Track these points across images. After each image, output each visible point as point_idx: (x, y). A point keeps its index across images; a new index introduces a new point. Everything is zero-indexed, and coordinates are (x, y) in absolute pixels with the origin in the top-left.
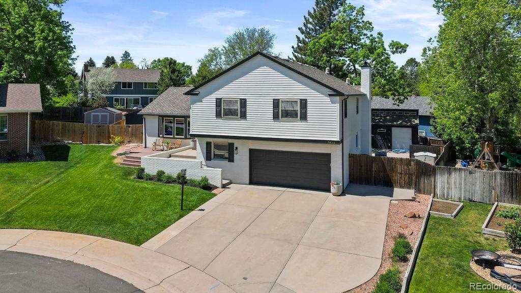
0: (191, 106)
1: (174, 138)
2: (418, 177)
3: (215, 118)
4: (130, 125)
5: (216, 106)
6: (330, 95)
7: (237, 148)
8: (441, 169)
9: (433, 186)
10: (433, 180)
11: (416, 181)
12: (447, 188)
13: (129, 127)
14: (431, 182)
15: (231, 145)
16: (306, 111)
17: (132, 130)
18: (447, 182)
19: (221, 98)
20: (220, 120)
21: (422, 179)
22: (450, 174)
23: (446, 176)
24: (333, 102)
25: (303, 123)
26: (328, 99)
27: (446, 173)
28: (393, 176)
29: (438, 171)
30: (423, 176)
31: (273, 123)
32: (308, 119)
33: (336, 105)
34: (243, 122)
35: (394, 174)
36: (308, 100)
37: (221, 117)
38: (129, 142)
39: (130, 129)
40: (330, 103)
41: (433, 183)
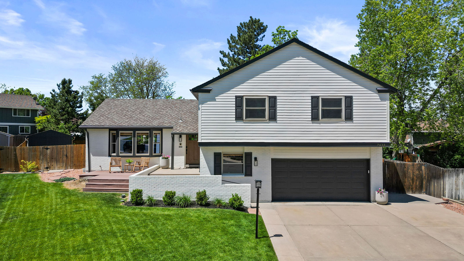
0: (200, 106)
1: (134, 156)
2: (429, 181)
3: (235, 121)
4: (49, 147)
5: (236, 107)
6: (379, 91)
7: (256, 159)
8: (449, 171)
9: (442, 189)
10: (442, 183)
11: (427, 185)
12: (455, 189)
13: (47, 149)
14: (441, 185)
15: (249, 155)
16: (352, 110)
17: (52, 152)
18: (456, 184)
19: (243, 96)
20: (240, 124)
21: (432, 183)
22: (458, 175)
23: (454, 178)
24: (382, 99)
25: (348, 124)
26: (376, 96)
27: (454, 175)
28: (405, 182)
29: (447, 174)
30: (433, 180)
31: (312, 124)
32: (354, 119)
33: (386, 103)
34: (272, 124)
35: (406, 180)
36: (354, 98)
37: (243, 120)
38: (47, 168)
39: (49, 151)
40: (380, 100)
41: (442, 186)
